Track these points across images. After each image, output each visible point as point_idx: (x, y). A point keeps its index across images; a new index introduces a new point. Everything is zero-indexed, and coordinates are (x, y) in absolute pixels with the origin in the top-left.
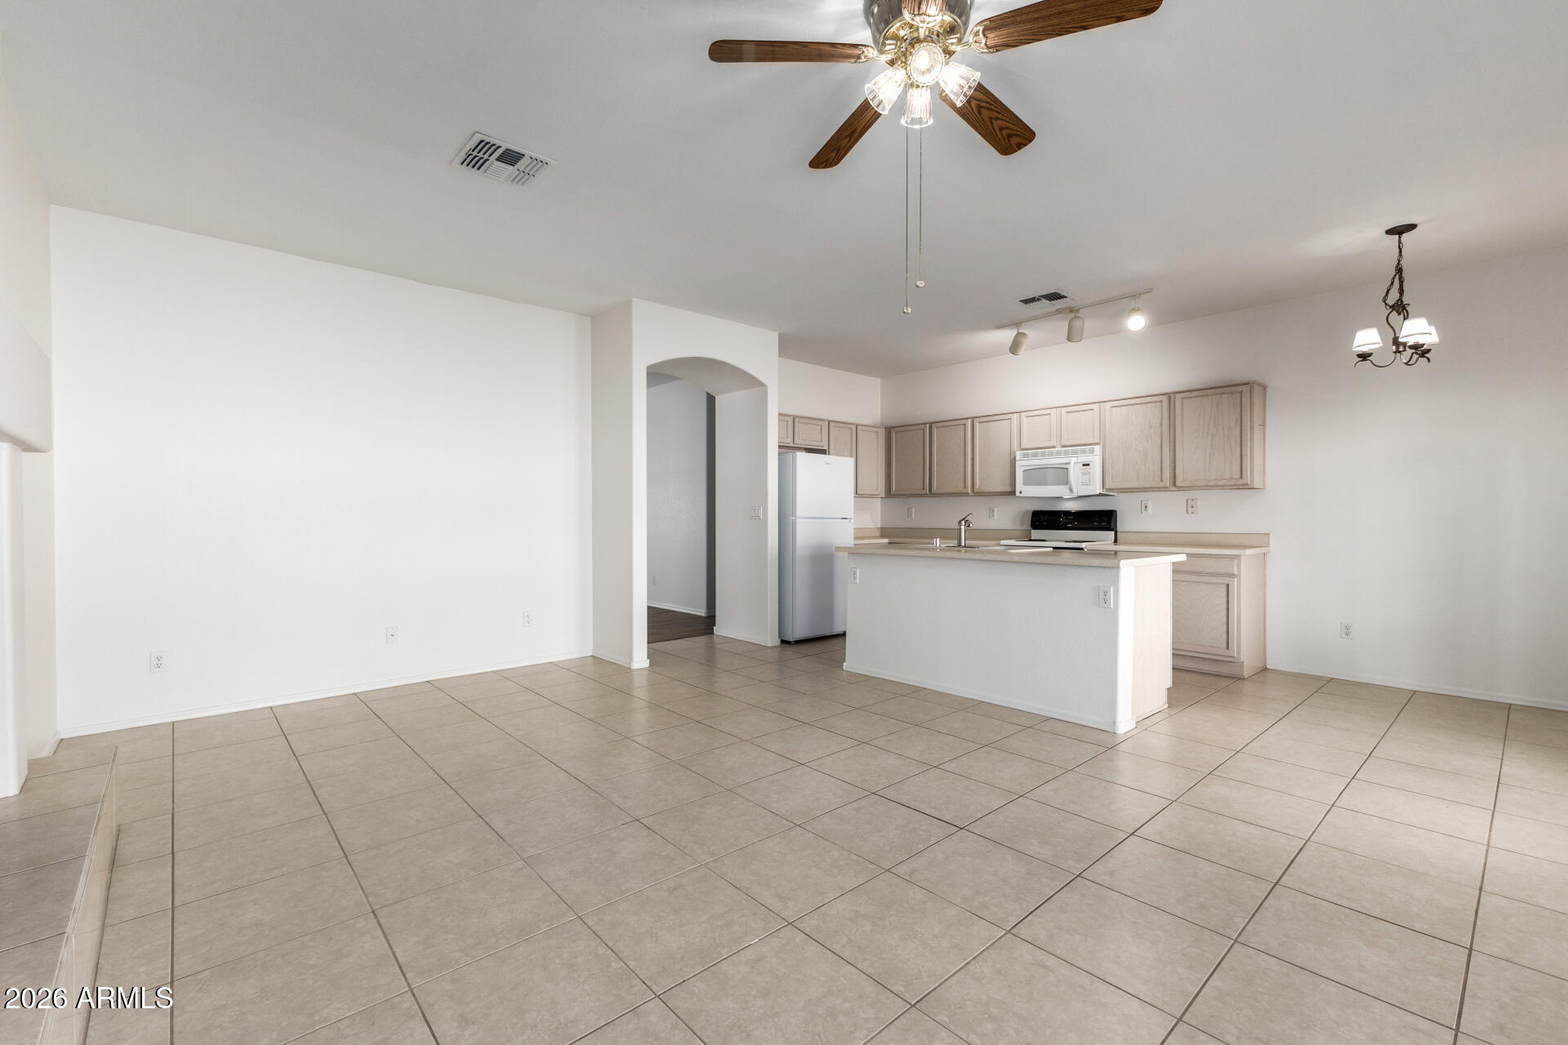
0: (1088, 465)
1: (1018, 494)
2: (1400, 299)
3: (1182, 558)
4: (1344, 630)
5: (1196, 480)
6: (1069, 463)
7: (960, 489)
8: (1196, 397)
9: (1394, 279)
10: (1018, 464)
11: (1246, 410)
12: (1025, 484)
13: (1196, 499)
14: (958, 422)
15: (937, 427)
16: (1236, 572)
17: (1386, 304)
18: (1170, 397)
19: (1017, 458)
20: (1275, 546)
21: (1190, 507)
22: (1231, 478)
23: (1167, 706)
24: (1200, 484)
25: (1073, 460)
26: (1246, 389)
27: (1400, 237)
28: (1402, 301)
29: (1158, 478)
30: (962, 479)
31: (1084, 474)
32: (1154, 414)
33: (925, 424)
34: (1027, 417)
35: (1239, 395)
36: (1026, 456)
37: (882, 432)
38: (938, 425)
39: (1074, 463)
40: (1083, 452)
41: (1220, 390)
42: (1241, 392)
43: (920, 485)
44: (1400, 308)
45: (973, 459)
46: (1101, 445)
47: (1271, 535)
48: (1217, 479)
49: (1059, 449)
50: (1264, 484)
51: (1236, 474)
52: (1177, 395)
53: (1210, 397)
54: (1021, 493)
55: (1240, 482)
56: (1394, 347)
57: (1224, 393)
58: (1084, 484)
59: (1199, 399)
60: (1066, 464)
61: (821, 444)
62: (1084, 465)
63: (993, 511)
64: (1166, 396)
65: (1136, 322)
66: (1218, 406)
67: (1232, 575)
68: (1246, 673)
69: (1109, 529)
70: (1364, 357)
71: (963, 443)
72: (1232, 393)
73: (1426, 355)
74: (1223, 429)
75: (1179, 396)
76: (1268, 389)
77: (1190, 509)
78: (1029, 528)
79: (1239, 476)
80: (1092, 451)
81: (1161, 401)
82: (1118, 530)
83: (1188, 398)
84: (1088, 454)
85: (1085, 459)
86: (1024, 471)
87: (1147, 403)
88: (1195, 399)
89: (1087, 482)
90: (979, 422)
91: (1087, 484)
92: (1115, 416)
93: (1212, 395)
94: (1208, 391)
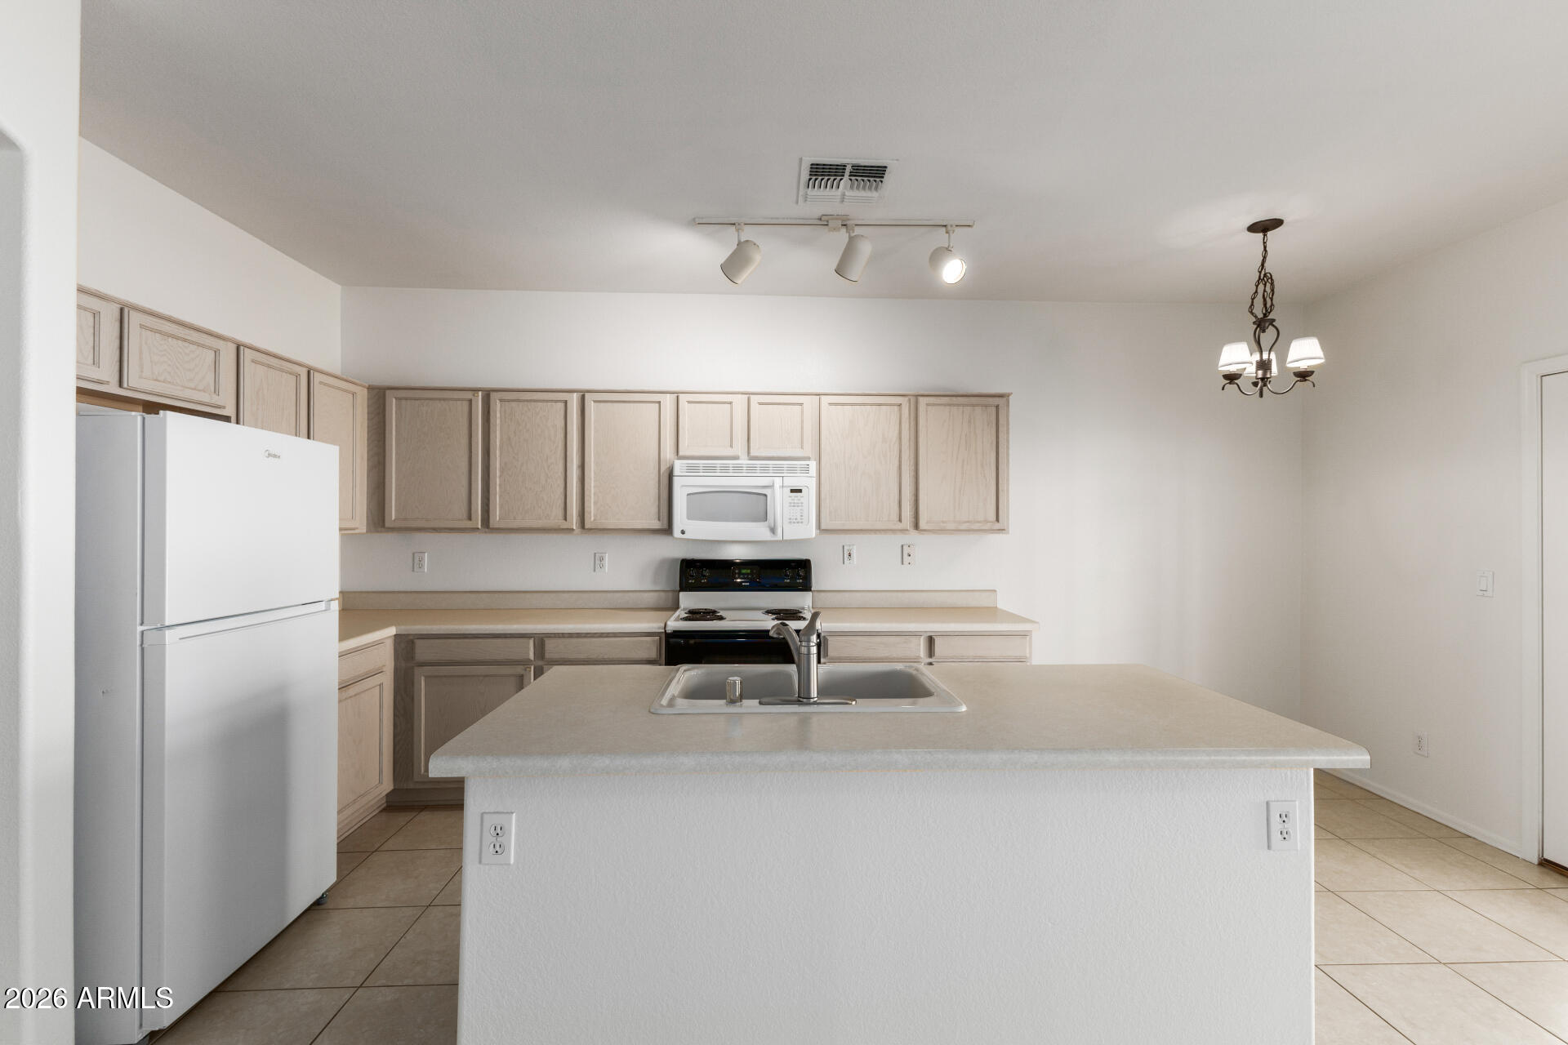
0: (800, 491)
1: (677, 533)
2: (1267, 313)
5: (943, 522)
6: (769, 487)
7: (555, 518)
8: (945, 405)
10: (677, 482)
11: (1003, 430)
12: (689, 518)
13: (913, 544)
14: (554, 395)
15: (501, 400)
18: (911, 399)
19: (676, 472)
22: (985, 519)
24: (948, 528)
25: (778, 482)
27: (1265, 235)
28: (1268, 315)
29: (895, 517)
30: (560, 502)
31: (793, 505)
32: (888, 421)
33: (475, 390)
34: (689, 402)
35: (994, 409)
36: (692, 469)
37: (362, 395)
38: (506, 395)
39: (778, 486)
40: (792, 470)
41: (973, 400)
42: (997, 407)
43: (462, 511)
44: (1266, 323)
45: (582, 467)
46: (815, 462)
48: (968, 522)
49: (749, 462)
51: (993, 514)
52: (921, 399)
53: (961, 408)
54: (680, 530)
55: (996, 526)
57: (977, 405)
58: (793, 521)
59: (947, 408)
60: (765, 488)
61: (215, 400)
62: (793, 491)
63: (602, 559)
64: (907, 399)
65: (954, 269)
66: (970, 422)
70: (1231, 379)
71: (561, 435)
72: (986, 406)
75: (923, 400)
77: (907, 559)
78: (676, 588)
79: (994, 519)
80: (806, 470)
81: (900, 405)
83: (934, 405)
84: (799, 475)
85: (795, 483)
86: (688, 495)
87: (880, 405)
88: (942, 407)
89: (799, 517)
90: (595, 401)
91: (799, 520)
92: (836, 418)
93: (964, 405)
94: (959, 398)
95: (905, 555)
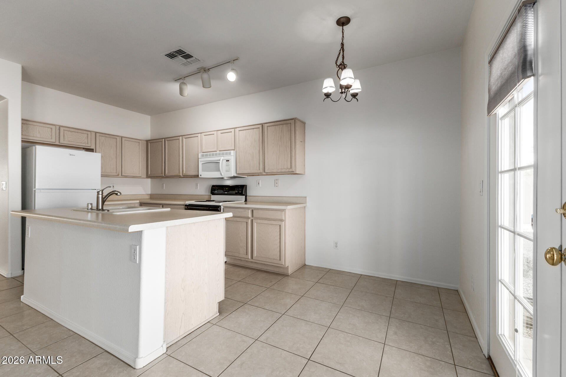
0: (229, 161)
1: (200, 176)
2: (343, 62)
3: (230, 215)
4: (335, 245)
6: (220, 160)
7: (177, 174)
9: (340, 50)
10: (200, 160)
11: (293, 132)
12: (202, 171)
13: (278, 179)
14: (175, 138)
15: (167, 141)
16: (284, 219)
17: (337, 65)
18: (263, 125)
19: (199, 157)
20: (309, 203)
21: (276, 182)
22: (287, 168)
23: (218, 314)
25: (222, 158)
26: (292, 121)
27: (343, 27)
28: (344, 63)
29: (258, 168)
30: (178, 168)
31: (227, 166)
32: (256, 134)
33: (163, 139)
34: (205, 135)
36: (203, 156)
37: (143, 143)
38: (169, 139)
39: (222, 159)
40: (226, 154)
41: (282, 122)
42: (290, 124)
43: (160, 172)
44: (342, 66)
45: (182, 158)
46: (235, 151)
47: (307, 198)
48: (282, 169)
49: (218, 152)
50: (304, 172)
51: (289, 167)
53: (279, 126)
54: (201, 175)
55: (291, 170)
56: (340, 90)
57: (284, 124)
58: (227, 171)
59: (274, 127)
60: (218, 160)
62: (227, 161)
63: (197, 185)
64: (261, 125)
65: (232, 76)
66: (282, 131)
67: (282, 220)
68: (290, 272)
69: (241, 194)
70: (328, 95)
71: (178, 149)
72: (287, 124)
73: (356, 97)
74: (284, 143)
75: (266, 125)
76: (306, 124)
77: (276, 185)
78: (210, 194)
79: (290, 168)
80: (230, 153)
81: (259, 128)
82: (248, 194)
83: (270, 126)
84: (228, 155)
85: (227, 158)
86: (202, 164)
87: (253, 129)
88: (273, 127)
89: (228, 170)
90: (185, 138)
91: (228, 171)
92: (241, 135)
93: (280, 125)
94: (277, 122)
95: (276, 183)
